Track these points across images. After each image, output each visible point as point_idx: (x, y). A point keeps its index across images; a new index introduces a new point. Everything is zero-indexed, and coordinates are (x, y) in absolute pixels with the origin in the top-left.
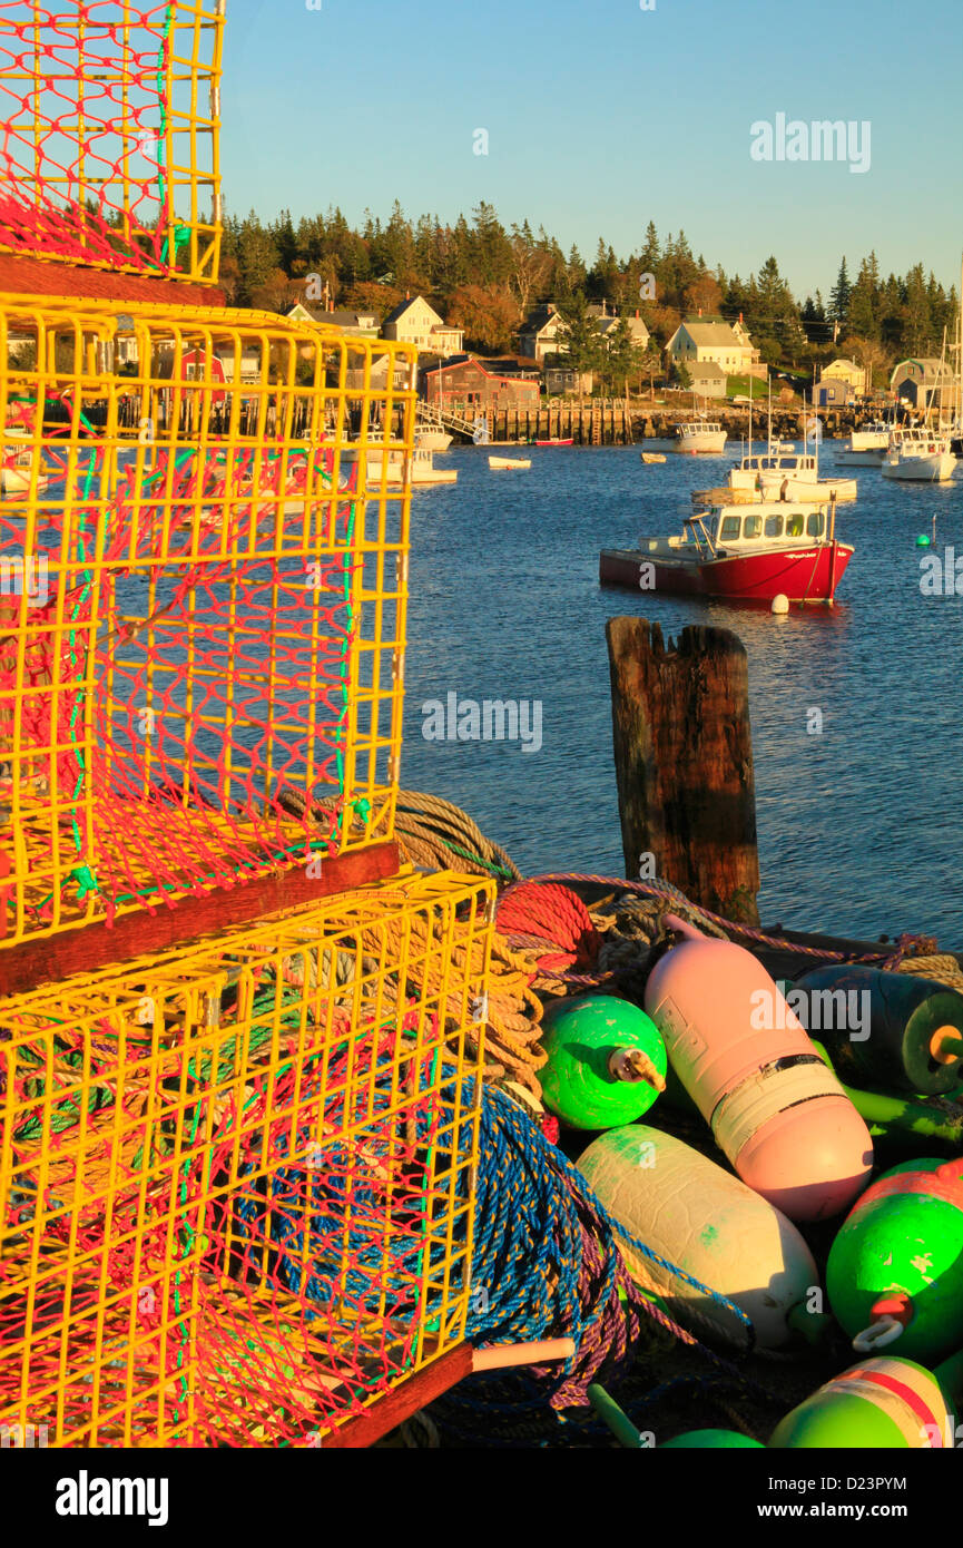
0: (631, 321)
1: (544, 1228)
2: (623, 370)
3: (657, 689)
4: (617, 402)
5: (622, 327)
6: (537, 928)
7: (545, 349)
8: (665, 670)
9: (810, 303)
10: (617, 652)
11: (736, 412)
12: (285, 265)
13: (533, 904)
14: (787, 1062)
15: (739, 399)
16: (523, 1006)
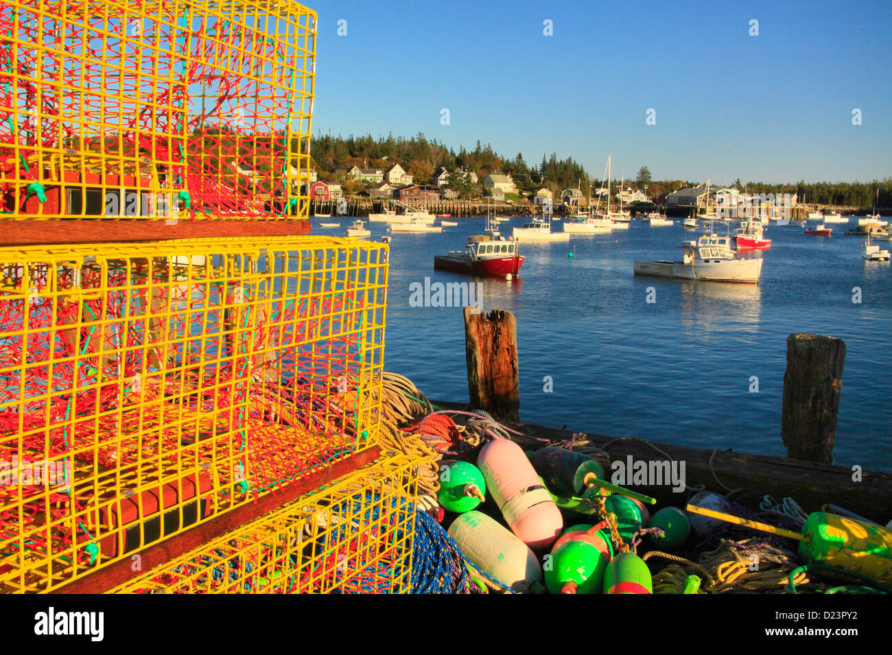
0: (471, 174)
1: (438, 562)
2: (469, 191)
3: (482, 333)
4: (467, 201)
5: (468, 176)
6: (436, 432)
7: (441, 183)
8: (485, 326)
9: (533, 169)
10: (468, 320)
11: (508, 206)
12: (351, 153)
13: (435, 423)
14: (531, 489)
15: (509, 201)
16: (431, 467)
